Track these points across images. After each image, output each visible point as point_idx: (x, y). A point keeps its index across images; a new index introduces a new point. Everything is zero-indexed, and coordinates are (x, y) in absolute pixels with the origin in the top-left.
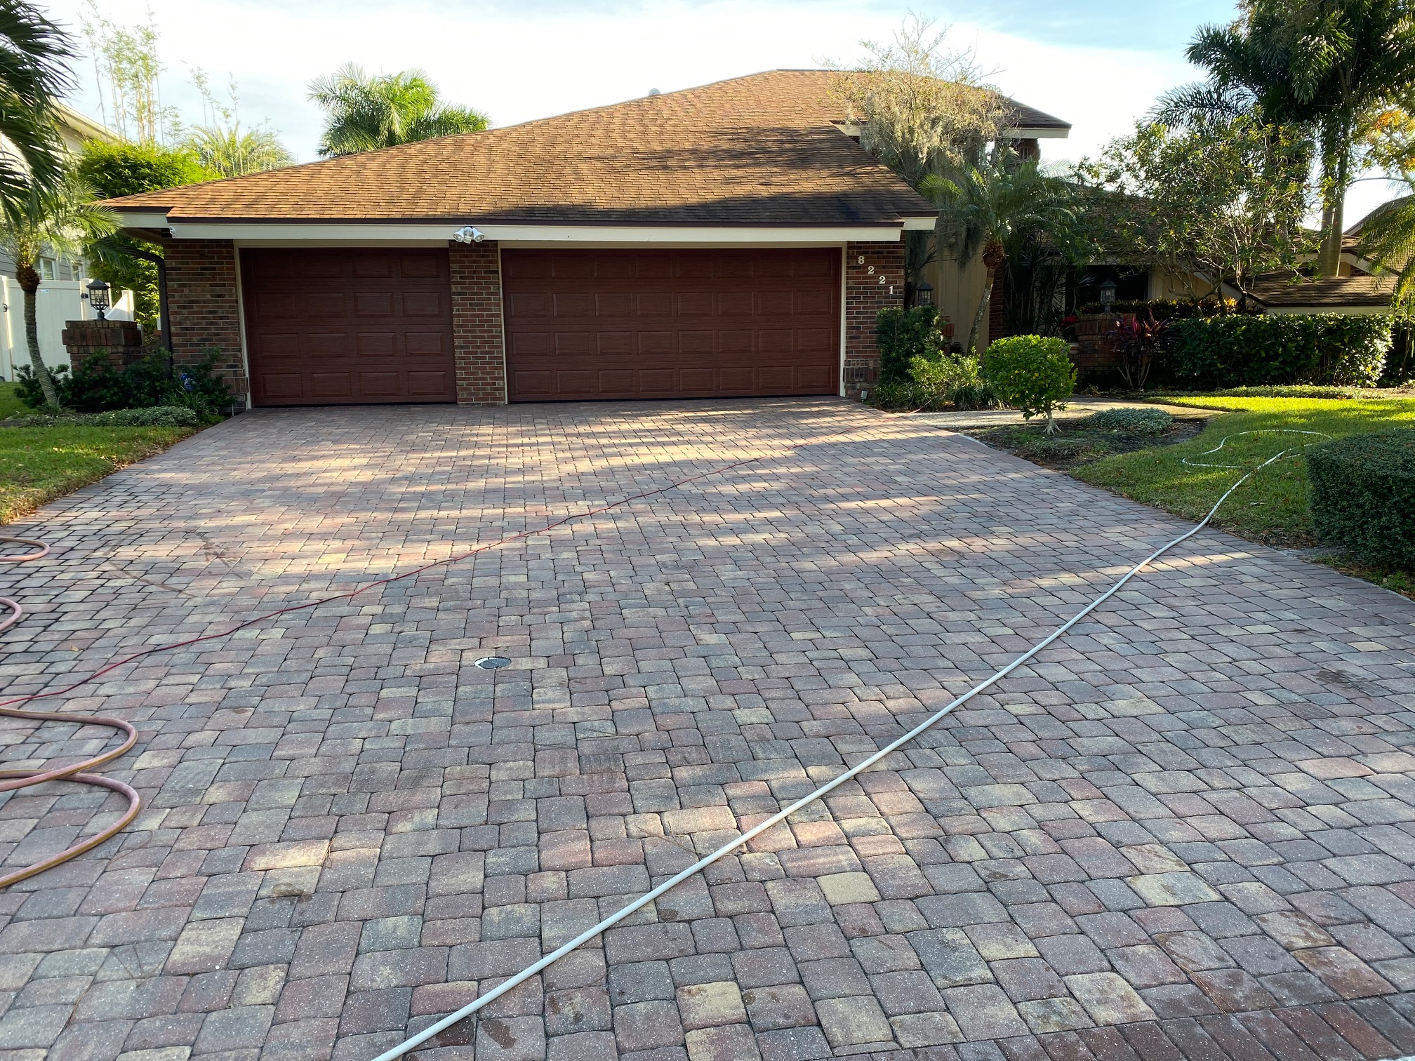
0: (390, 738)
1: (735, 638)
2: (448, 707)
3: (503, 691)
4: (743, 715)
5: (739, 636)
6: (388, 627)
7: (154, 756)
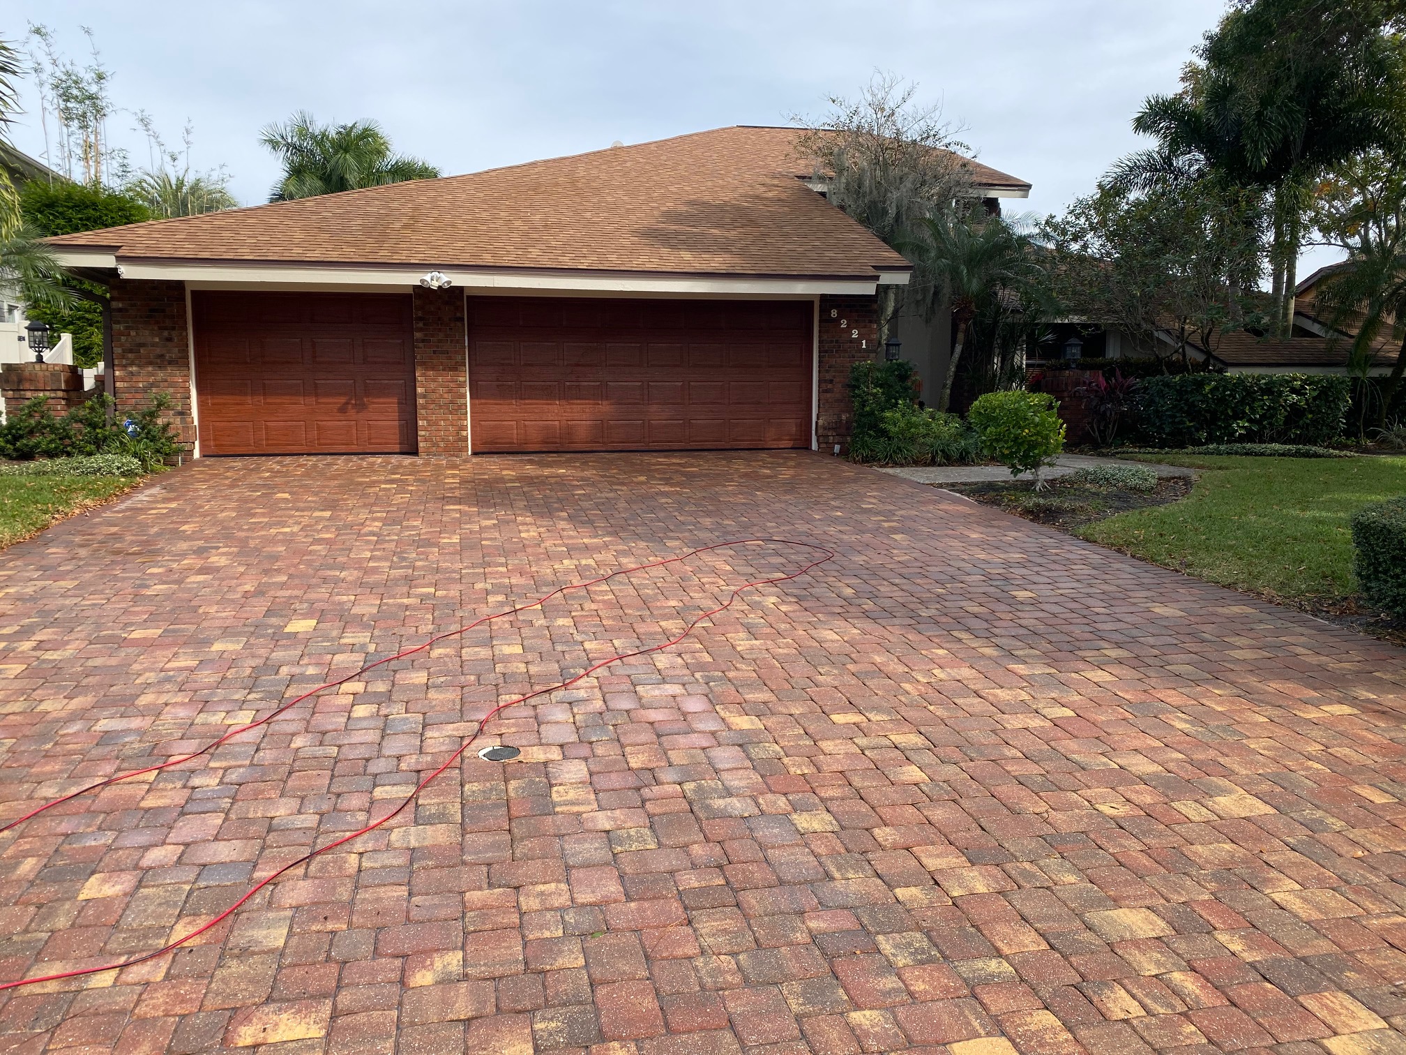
0: (391, 854)
1: (771, 722)
2: (455, 810)
3: (516, 789)
4: (803, 821)
5: (774, 719)
6: (374, 708)
7: (104, 881)
